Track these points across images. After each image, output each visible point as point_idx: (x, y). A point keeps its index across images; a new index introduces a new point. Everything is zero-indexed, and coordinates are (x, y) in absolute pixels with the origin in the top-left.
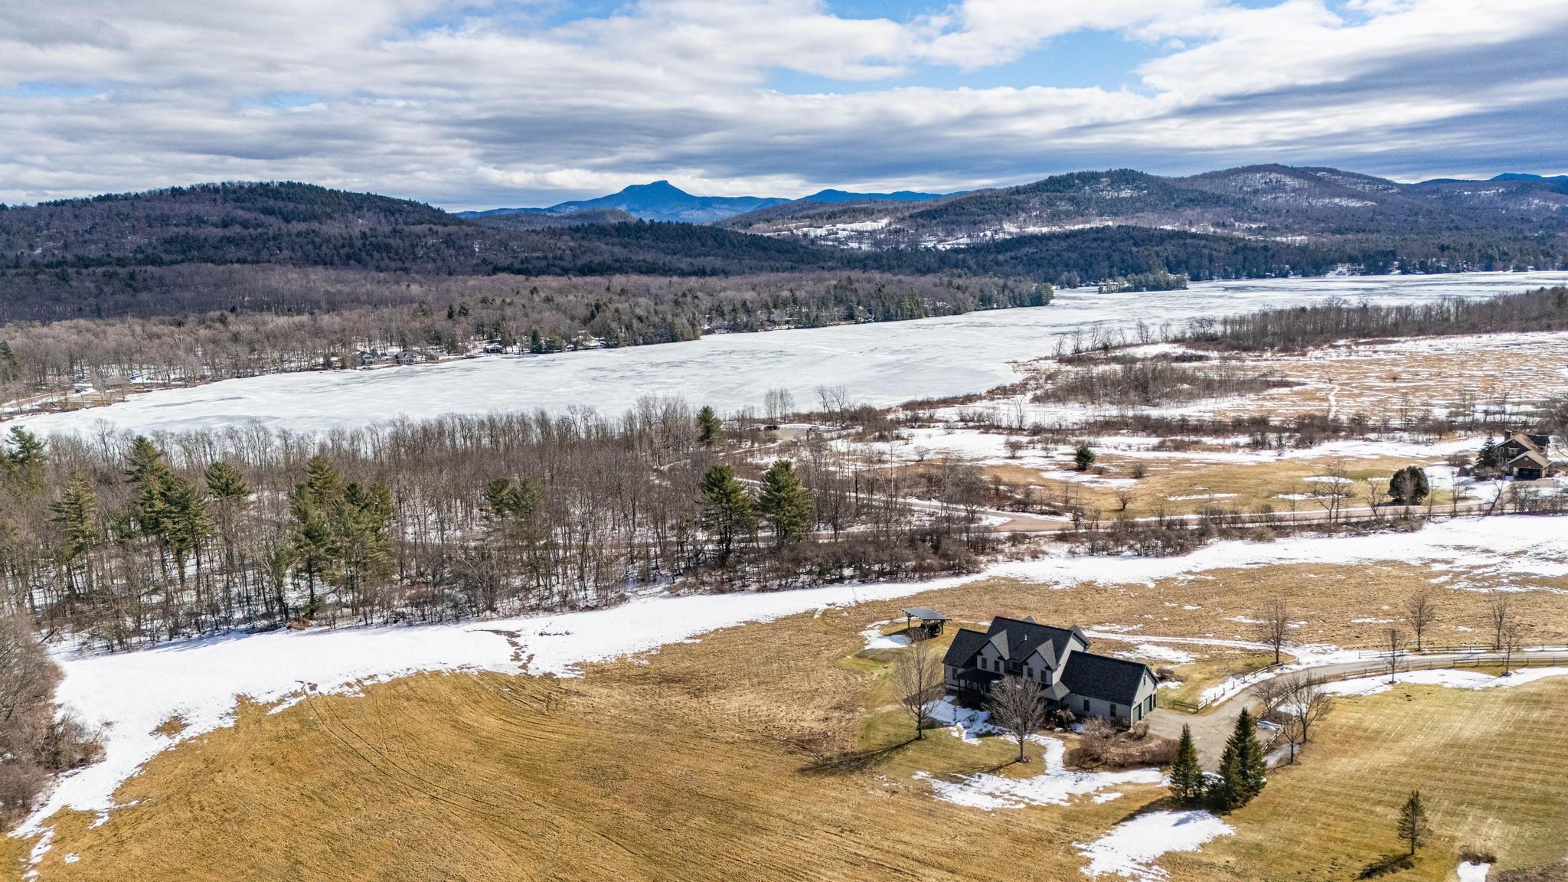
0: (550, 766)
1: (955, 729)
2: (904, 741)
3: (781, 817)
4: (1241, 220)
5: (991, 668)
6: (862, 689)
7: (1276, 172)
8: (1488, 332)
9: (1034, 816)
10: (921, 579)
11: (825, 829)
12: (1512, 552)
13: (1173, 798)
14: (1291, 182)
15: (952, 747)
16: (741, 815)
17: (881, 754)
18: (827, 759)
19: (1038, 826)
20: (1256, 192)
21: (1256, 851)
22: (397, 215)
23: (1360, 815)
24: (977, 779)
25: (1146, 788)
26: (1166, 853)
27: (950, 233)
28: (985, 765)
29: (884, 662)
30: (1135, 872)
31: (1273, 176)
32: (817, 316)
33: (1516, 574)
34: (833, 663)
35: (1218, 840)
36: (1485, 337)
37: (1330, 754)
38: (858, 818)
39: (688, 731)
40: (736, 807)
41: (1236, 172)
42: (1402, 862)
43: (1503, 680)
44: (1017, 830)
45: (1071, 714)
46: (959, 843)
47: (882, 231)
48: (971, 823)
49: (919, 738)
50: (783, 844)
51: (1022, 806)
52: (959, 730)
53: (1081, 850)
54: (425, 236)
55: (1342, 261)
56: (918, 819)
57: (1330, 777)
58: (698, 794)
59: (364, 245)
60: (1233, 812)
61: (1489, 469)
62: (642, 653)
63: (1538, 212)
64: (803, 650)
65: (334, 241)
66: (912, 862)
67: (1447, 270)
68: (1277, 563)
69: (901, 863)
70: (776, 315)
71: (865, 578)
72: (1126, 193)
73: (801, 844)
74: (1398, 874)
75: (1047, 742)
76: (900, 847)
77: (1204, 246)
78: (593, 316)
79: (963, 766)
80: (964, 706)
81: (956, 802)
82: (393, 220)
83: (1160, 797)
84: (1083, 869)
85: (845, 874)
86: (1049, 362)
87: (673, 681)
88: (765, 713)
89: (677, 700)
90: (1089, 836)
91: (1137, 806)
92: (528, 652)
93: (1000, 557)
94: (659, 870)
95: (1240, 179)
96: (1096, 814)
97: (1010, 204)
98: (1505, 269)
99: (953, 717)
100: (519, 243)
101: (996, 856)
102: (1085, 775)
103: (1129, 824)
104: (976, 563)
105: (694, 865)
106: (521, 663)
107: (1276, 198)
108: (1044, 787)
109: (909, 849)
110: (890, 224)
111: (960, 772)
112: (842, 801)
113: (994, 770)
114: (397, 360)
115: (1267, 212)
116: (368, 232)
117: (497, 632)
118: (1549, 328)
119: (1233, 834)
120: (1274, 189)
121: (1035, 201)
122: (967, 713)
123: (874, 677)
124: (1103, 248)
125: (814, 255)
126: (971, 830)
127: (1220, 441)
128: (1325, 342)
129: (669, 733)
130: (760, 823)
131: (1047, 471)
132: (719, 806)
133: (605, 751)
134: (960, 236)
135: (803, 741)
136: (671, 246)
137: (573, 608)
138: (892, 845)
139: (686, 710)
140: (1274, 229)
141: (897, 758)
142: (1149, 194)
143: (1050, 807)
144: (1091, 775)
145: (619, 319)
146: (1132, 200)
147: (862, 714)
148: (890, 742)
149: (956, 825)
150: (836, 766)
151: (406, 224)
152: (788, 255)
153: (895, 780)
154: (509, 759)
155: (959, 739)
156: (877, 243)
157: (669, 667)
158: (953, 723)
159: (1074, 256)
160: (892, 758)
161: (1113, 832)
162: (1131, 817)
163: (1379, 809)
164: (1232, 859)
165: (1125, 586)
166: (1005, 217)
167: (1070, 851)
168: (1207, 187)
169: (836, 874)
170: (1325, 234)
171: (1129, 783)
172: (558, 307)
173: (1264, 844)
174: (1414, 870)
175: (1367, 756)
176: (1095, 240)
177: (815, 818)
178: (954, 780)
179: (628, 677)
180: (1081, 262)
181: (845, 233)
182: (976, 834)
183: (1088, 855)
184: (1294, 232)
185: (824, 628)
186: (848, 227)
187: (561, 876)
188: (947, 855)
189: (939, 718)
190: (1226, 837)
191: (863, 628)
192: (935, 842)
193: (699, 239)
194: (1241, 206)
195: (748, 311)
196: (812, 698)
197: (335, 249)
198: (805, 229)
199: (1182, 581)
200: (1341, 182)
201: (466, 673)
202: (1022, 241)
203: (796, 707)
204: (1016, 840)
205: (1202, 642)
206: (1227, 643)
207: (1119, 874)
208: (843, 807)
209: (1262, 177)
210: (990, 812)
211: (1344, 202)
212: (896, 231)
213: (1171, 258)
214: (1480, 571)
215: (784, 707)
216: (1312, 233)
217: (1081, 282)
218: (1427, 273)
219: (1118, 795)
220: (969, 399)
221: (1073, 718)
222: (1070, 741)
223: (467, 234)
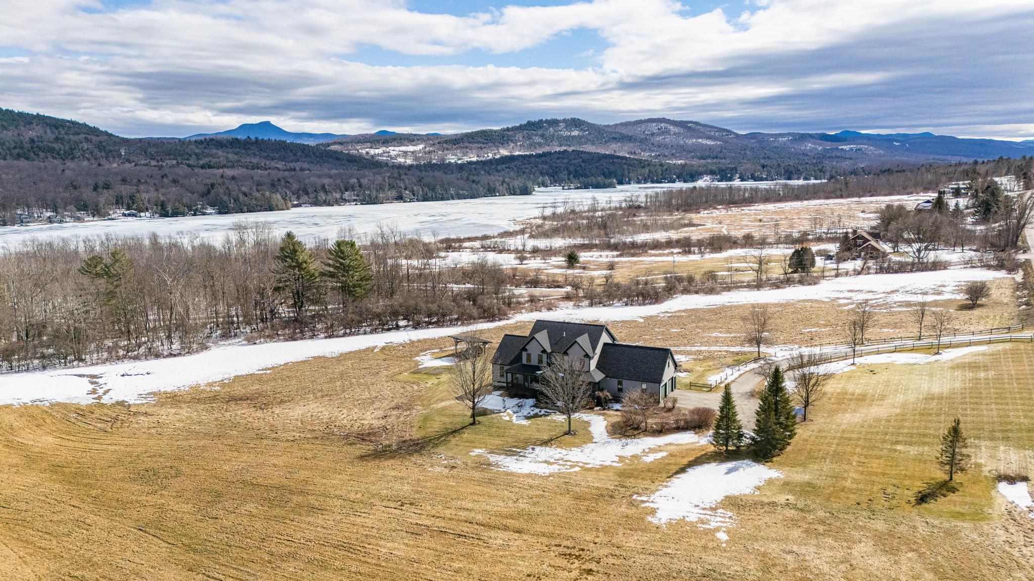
0: (98, 472)
1: (505, 414)
2: (459, 427)
3: (339, 497)
4: (644, 151)
5: (534, 362)
6: (417, 393)
7: (664, 122)
8: (806, 200)
9: (590, 477)
10: (462, 324)
11: (384, 504)
12: (889, 291)
13: (715, 452)
14: (672, 128)
15: (505, 428)
16: (296, 499)
17: (438, 438)
18: (386, 446)
19: (596, 485)
20: (653, 134)
21: (807, 489)
22: (60, 129)
23: (885, 452)
24: (531, 451)
25: (688, 447)
26: (726, 497)
27: (465, 154)
28: (537, 440)
29: (437, 374)
30: (702, 516)
31: (663, 125)
32: (376, 196)
33: (900, 302)
34: (391, 378)
35: (770, 482)
36: (806, 202)
37: (832, 413)
38: (418, 492)
39: (250, 434)
40: (292, 493)
41: (641, 122)
42: (946, 487)
43: (937, 357)
44: (577, 489)
45: (608, 394)
46: (522, 505)
47: (420, 151)
48: (531, 487)
49: (473, 424)
50: (340, 521)
51: (577, 469)
52: (509, 414)
53: (644, 502)
54: (81, 143)
55: (707, 173)
56: (478, 487)
57: (843, 427)
58: (252, 484)
59: (32, 148)
60: (774, 459)
61: (847, 253)
62: (215, 382)
63: (811, 151)
64: (363, 372)
65: (7, 144)
66: (476, 527)
67: (766, 179)
68: (729, 304)
69: (465, 528)
70: (347, 195)
71: (417, 326)
72: (575, 133)
73: (358, 520)
74: (949, 498)
75: (589, 418)
76: (463, 514)
77: (625, 164)
78: (209, 192)
79: (516, 441)
80: (512, 397)
81: (514, 470)
82: (57, 132)
83: (703, 453)
84: (649, 519)
85: (407, 545)
86: (538, 220)
87: (240, 400)
88: (327, 416)
89: (244, 413)
90: (647, 489)
91: (685, 461)
92: (106, 388)
93: (523, 311)
94: (197, 558)
95: (643, 126)
96: (649, 470)
97: (503, 137)
98: (798, 179)
99: (502, 406)
100: (156, 150)
101: (561, 513)
102: (629, 440)
103: (682, 476)
104: (506, 314)
105: (238, 550)
106: (96, 396)
107: (665, 138)
108: (594, 452)
109: (472, 514)
110: (425, 147)
111: (515, 447)
112: (402, 478)
113: (545, 443)
114: (50, 220)
115: (660, 147)
116: (36, 139)
117: (80, 376)
118: (841, 197)
119: (782, 477)
120: (663, 133)
121: (519, 136)
122: (516, 401)
123: (428, 385)
124: (563, 163)
125: (373, 164)
126: (532, 493)
127: (661, 252)
128: (710, 207)
129: (231, 437)
130: (316, 504)
131: (546, 269)
132: (275, 493)
133: (161, 456)
134: (472, 156)
135: (363, 435)
136: (272, 155)
137: (158, 356)
138: (454, 513)
139: (251, 420)
140: (665, 156)
141: (454, 440)
142: (589, 134)
143: (604, 468)
144: (636, 440)
145: (230, 194)
146: (580, 137)
147: (419, 410)
148: (447, 429)
149: (517, 490)
150: (395, 451)
151: (66, 134)
152: (355, 164)
153: (453, 458)
154: (56, 468)
155: (510, 421)
156: (416, 159)
157: (239, 390)
158: (503, 410)
159: (546, 167)
160: (449, 441)
161: (669, 484)
162: (683, 470)
163: (899, 447)
164: (791, 498)
165: (621, 322)
166: (500, 145)
167: (632, 504)
168: (624, 131)
169: (396, 545)
170: (695, 159)
171: (670, 444)
172: (182, 186)
173: (813, 482)
174: (960, 493)
175: (864, 411)
176: (558, 158)
177: (373, 496)
178: (509, 453)
179: (198, 400)
180: (551, 171)
181: (395, 153)
182: (537, 496)
183: (652, 505)
184: (676, 158)
185: (384, 357)
186: (397, 149)
187: (77, 574)
188: (511, 517)
189: (489, 407)
190: (777, 480)
191: (417, 355)
192: (498, 506)
193: (291, 151)
194: (644, 142)
195: (326, 192)
196: (373, 402)
197: (9, 149)
198: (367, 150)
199: (664, 317)
200: (702, 130)
201: (37, 405)
202: (512, 158)
203: (356, 410)
204: (578, 498)
205: (694, 349)
206: (713, 348)
207: (687, 519)
208: (402, 484)
209: (657, 126)
210: (548, 477)
211: (704, 142)
212: (429, 152)
213: (605, 170)
214: (874, 301)
215: (345, 411)
216: (687, 158)
217: (551, 183)
218: (755, 181)
219: (664, 454)
220: (485, 237)
221: (611, 397)
222: (610, 416)
223: (115, 142)
